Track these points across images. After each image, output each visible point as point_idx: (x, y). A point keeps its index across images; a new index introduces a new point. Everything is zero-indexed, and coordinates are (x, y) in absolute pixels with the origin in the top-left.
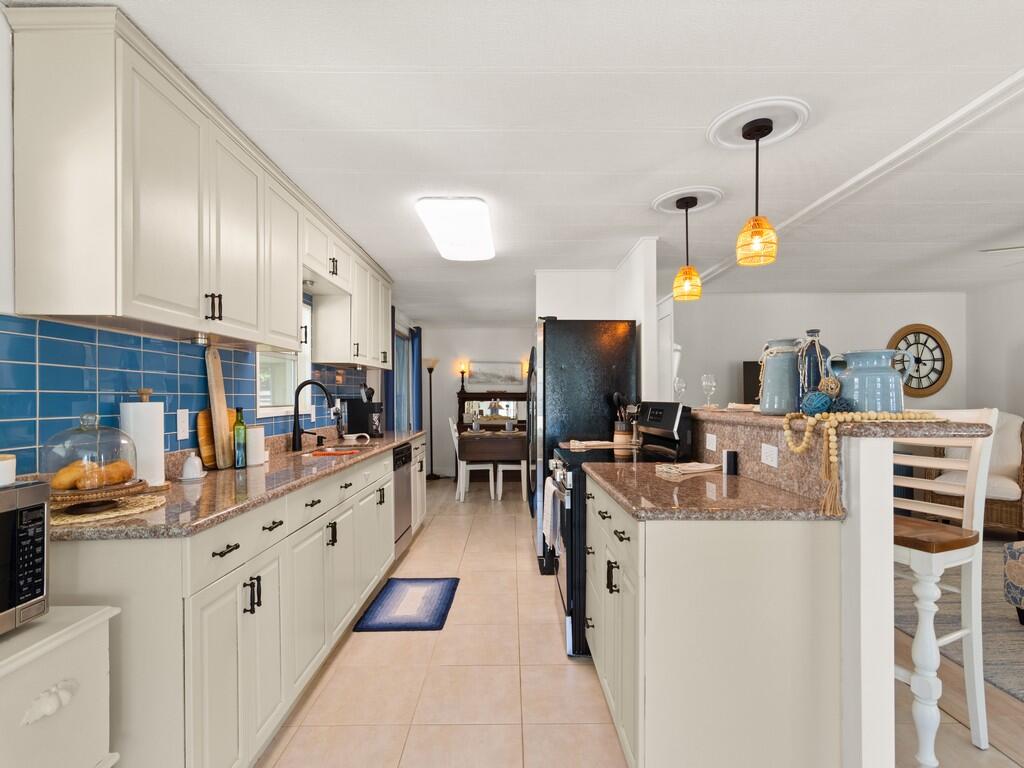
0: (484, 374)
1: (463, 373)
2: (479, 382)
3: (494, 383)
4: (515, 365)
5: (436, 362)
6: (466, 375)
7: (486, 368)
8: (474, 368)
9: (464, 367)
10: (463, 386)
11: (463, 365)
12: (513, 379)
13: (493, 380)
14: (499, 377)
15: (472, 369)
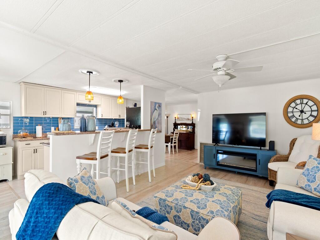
0: (181, 118)
1: (175, 118)
2: (180, 120)
3: (184, 120)
4: (189, 115)
5: (170, 115)
6: (176, 118)
7: (182, 116)
8: (179, 116)
9: (176, 116)
10: (175, 121)
11: (176, 115)
12: (189, 119)
13: (184, 119)
14: (185, 119)
15: (178, 116)
